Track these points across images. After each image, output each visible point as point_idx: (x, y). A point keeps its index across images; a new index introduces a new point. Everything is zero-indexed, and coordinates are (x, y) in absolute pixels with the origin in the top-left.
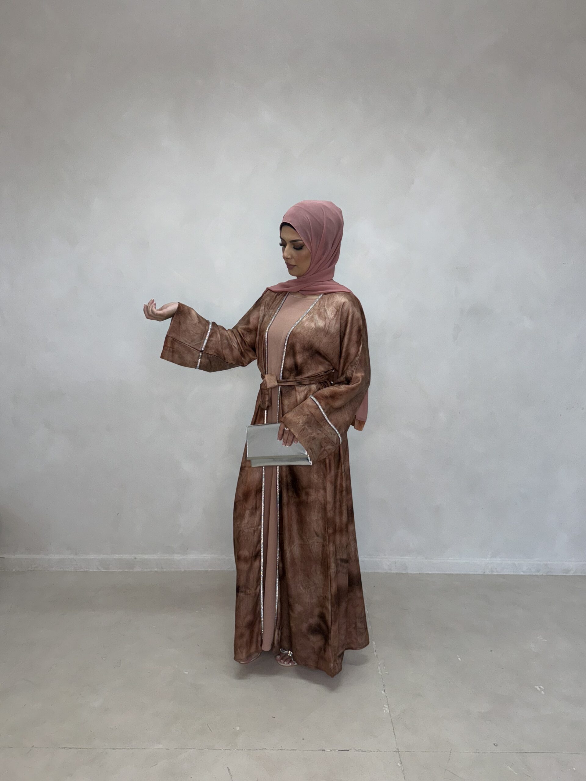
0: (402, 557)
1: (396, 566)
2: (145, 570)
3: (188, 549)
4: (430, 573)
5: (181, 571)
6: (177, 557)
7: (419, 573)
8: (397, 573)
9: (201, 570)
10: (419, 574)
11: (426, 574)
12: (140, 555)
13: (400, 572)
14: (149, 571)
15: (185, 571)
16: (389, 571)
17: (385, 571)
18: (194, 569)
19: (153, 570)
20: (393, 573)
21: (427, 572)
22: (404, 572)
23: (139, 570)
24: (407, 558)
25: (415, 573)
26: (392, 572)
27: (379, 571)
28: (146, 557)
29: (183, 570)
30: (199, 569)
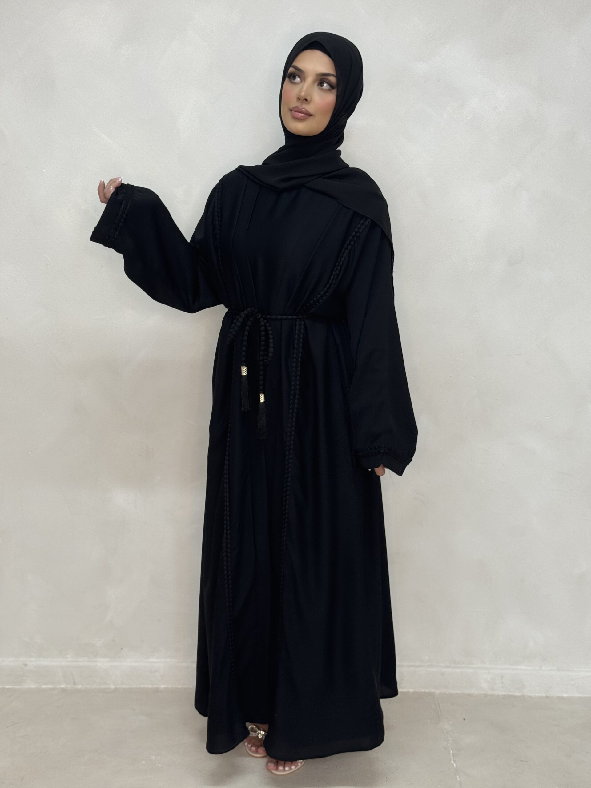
0: (515, 667)
1: (502, 683)
2: (44, 687)
3: (122, 649)
4: (565, 695)
5: (109, 689)
6: (102, 663)
7: (544, 695)
8: (505, 695)
9: (146, 686)
10: (547, 697)
11: (558, 697)
12: (33, 659)
13: (511, 694)
14: (50, 689)
15: (116, 690)
16: (490, 692)
17: (484, 692)
18: (134, 686)
19: (58, 687)
20: (498, 696)
21: (560, 695)
22: (517, 694)
23: (33, 687)
24: (524, 668)
25: (537, 695)
26: (496, 693)
27: (473, 691)
28: (45, 662)
29: (112, 687)
30: (142, 686)
